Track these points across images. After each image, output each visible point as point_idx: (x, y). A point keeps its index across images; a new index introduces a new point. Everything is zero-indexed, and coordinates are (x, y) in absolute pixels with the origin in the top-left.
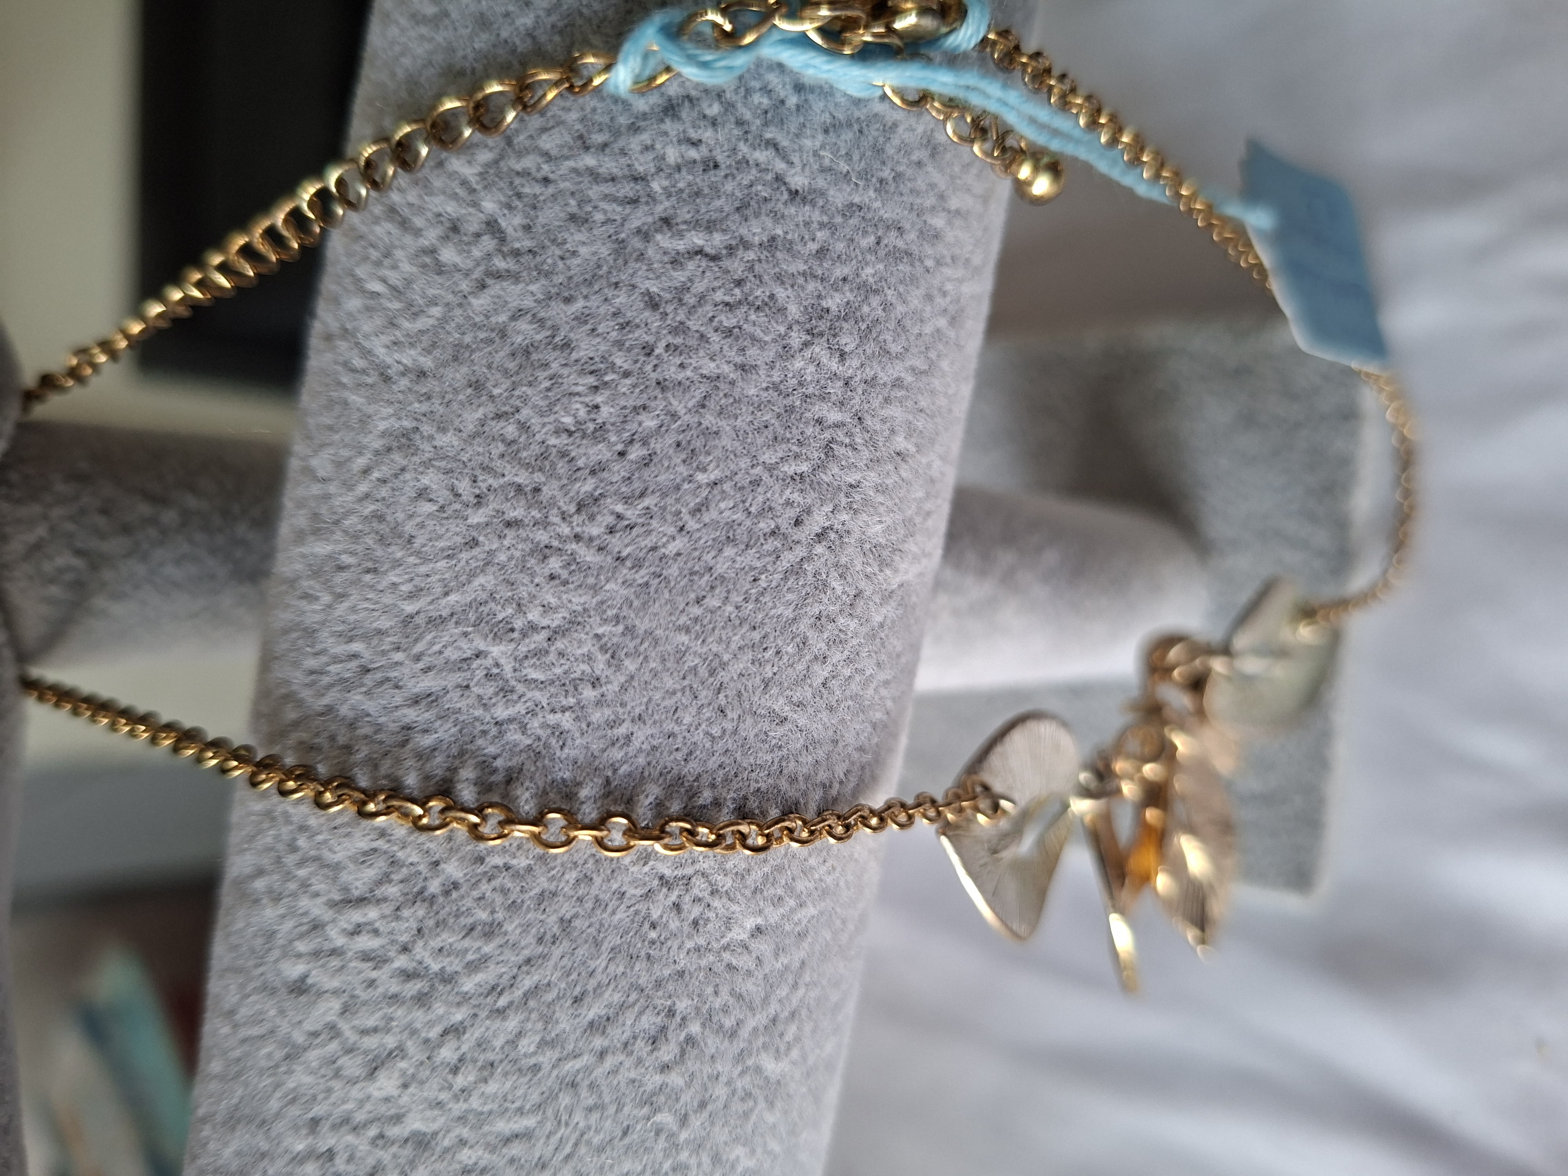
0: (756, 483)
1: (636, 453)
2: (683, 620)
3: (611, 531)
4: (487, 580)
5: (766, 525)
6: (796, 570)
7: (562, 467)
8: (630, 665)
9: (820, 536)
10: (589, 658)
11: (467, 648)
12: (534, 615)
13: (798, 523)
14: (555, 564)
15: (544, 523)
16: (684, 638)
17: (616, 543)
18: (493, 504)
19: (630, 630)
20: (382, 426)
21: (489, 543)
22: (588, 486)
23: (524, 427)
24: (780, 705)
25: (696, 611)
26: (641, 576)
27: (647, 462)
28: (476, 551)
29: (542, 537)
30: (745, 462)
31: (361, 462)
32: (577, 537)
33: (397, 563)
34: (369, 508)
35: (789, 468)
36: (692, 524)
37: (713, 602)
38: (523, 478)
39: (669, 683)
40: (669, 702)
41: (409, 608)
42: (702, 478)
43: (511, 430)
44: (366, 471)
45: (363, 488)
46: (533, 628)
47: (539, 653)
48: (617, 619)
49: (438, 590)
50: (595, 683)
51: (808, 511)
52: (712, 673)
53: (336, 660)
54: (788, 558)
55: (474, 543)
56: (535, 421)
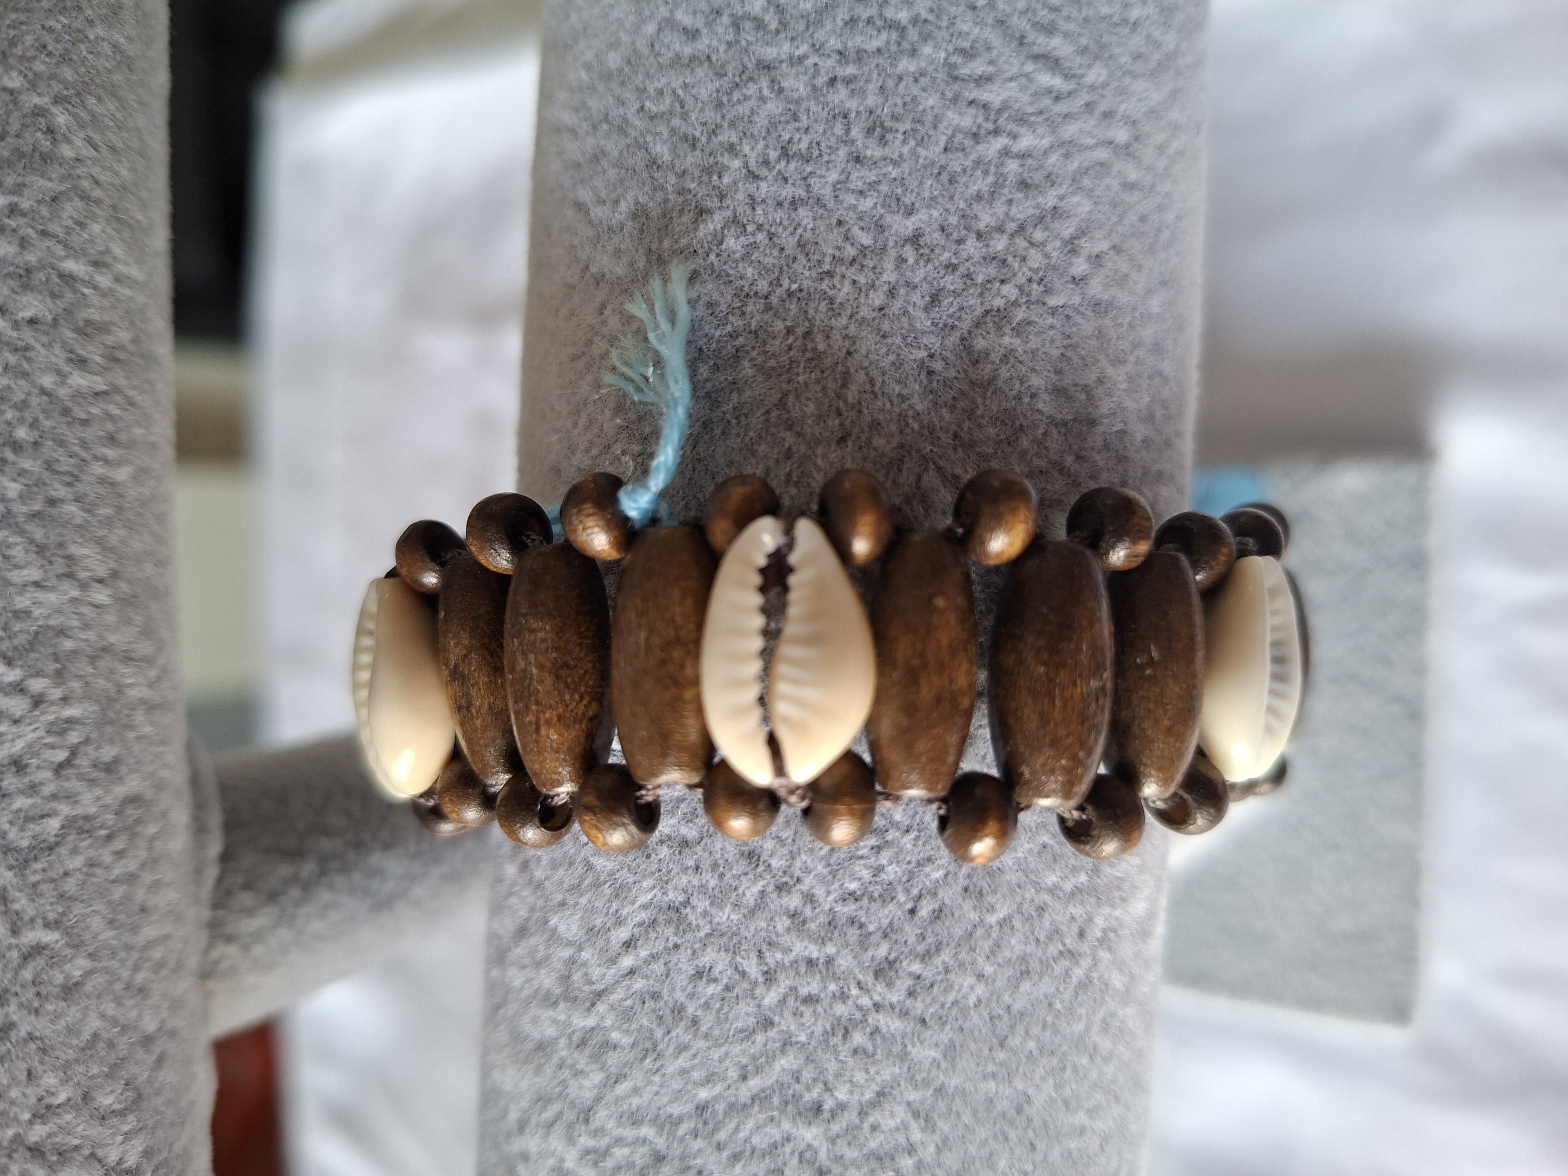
0: (1041, 909)
1: (926, 908)
2: (991, 1068)
3: (911, 994)
4: (786, 1063)
5: (1053, 949)
6: (1084, 985)
7: (853, 934)
8: (944, 1126)
9: (1103, 941)
10: (904, 1127)
11: (774, 1133)
12: (842, 1094)
13: (1081, 934)
14: (858, 1038)
15: (843, 996)
16: (992, 1085)
17: (918, 1006)
18: (784, 982)
19: (939, 1091)
20: (644, 899)
21: (786, 1022)
22: (883, 950)
23: (809, 898)
25: (1001, 1055)
26: (945, 1036)
27: (938, 915)
28: (772, 1033)
29: (840, 1009)
30: (1030, 892)
31: (621, 935)
32: (877, 1007)
33: (682, 1048)
34: (639, 984)
35: (1069, 885)
36: (989, 969)
37: (1015, 1041)
38: (814, 952)
39: (983, 1133)
40: (984, 1152)
41: (704, 1094)
42: (992, 919)
43: (794, 901)
44: (628, 945)
45: (627, 962)
46: (842, 1107)
47: (851, 1132)
48: (926, 1083)
49: (733, 1073)
50: (911, 1150)
51: (1090, 920)
52: (1019, 1110)
53: (619, 1141)
54: (1078, 973)
55: (767, 1024)
56: (819, 892)
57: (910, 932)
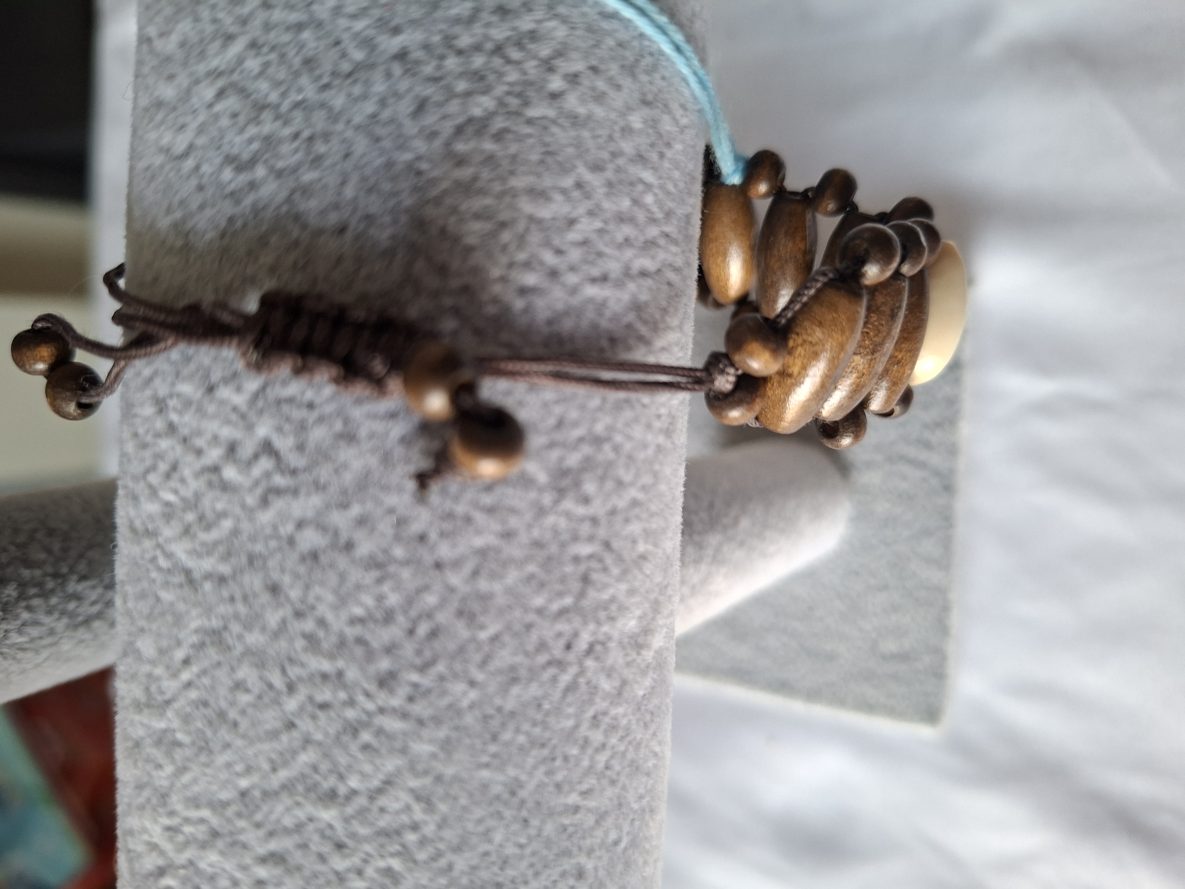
0: (529, 627)
1: (423, 629)
2: (485, 759)
3: (411, 699)
4: (306, 757)
5: (542, 659)
6: (572, 688)
7: (359, 651)
8: (443, 807)
9: (590, 650)
10: (408, 808)
11: (301, 814)
12: (354, 782)
13: (568, 647)
14: (366, 737)
15: (351, 703)
16: (485, 774)
17: (417, 709)
18: (303, 693)
19: (439, 779)
20: (194, 624)
21: (305, 725)
22: (384, 664)
23: (322, 622)
24: (573, 799)
25: (493, 748)
26: (442, 733)
27: (434, 634)
28: (295, 734)
29: (350, 714)
30: (518, 613)
31: (180, 654)
32: (382, 711)
33: (227, 746)
34: (193, 694)
35: (555, 606)
36: (480, 677)
37: (506, 736)
38: (326, 666)
39: (478, 813)
40: (481, 829)
41: (244, 783)
42: (483, 635)
43: (309, 625)
44: (186, 662)
45: (186, 676)
46: (354, 792)
47: (362, 812)
48: (426, 773)
49: (266, 766)
50: (415, 827)
51: (576, 635)
52: (513, 793)
53: (187, 821)
54: (565, 679)
55: (291, 725)
56: (330, 617)
57: (408, 649)
